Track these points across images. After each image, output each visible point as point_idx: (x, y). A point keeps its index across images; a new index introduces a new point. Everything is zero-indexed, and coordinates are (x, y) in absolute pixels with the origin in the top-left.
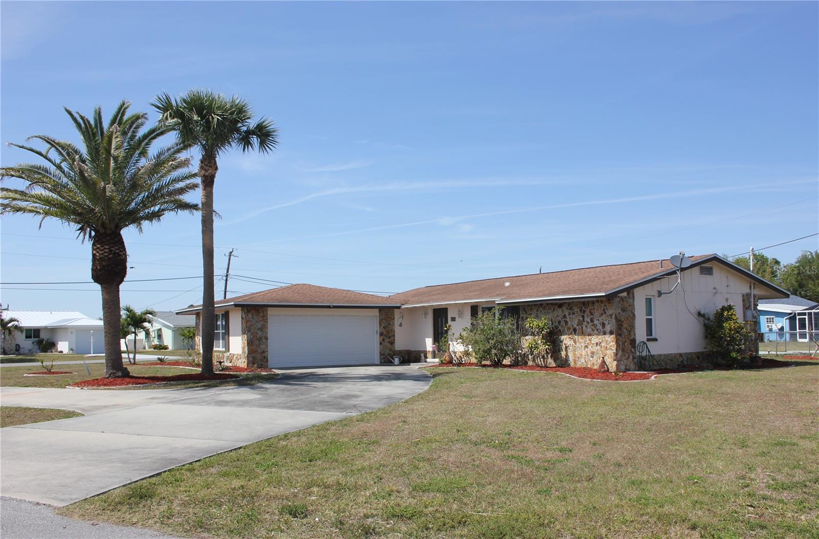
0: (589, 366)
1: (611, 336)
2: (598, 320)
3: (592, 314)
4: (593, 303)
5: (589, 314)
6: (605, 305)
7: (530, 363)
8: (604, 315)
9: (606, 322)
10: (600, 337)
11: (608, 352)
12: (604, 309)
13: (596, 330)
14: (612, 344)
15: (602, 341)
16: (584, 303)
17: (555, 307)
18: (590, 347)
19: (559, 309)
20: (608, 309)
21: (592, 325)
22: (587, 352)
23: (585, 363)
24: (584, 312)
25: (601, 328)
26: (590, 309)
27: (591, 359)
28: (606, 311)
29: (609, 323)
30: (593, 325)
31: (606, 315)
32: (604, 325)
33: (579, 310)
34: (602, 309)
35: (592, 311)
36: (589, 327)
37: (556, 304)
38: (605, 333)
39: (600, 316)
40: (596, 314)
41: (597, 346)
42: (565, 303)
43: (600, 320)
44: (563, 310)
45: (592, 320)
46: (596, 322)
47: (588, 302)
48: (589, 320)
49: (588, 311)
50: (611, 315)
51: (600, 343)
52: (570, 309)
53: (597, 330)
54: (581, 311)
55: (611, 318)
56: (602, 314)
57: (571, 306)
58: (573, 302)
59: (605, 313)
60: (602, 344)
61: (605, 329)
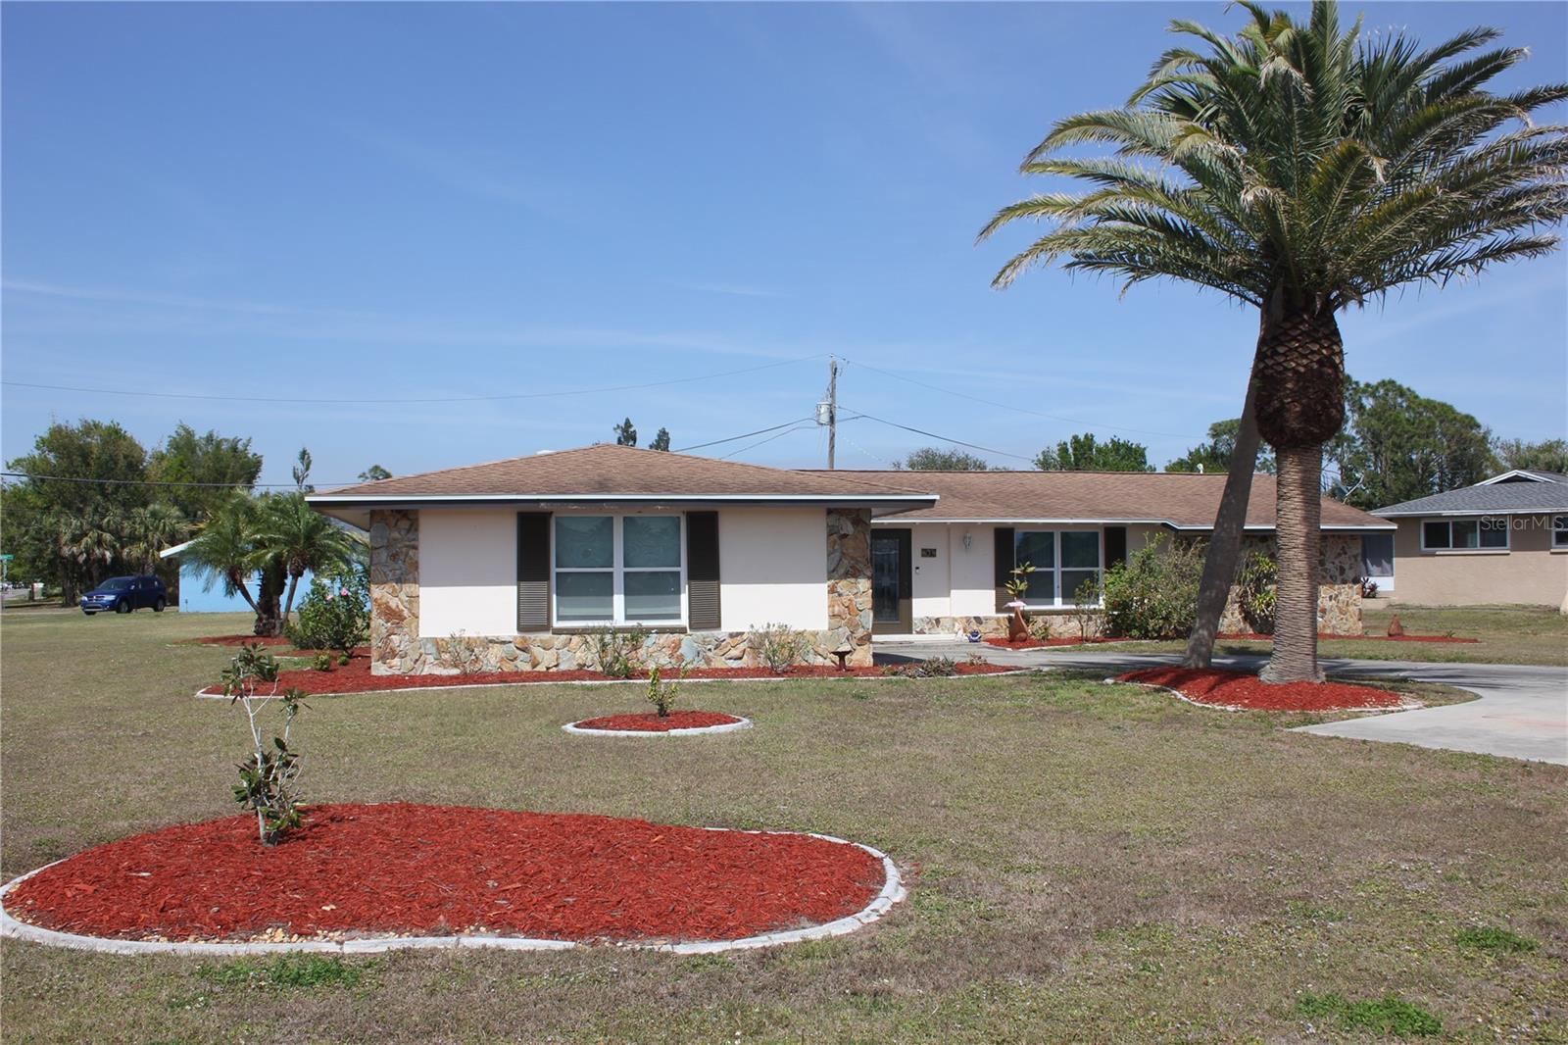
1: (1355, 587)
2: (1333, 563)
3: (1322, 554)
6: (1346, 542)
8: (1343, 556)
9: (1346, 567)
10: (1336, 587)
11: (1351, 608)
12: (1343, 547)
13: (1328, 578)
14: (1355, 597)
15: (1340, 593)
17: (1254, 540)
19: (1260, 545)
20: (1349, 548)
21: (1322, 570)
25: (1337, 573)
27: (1320, 620)
28: (1347, 550)
29: (1351, 568)
30: (1325, 570)
31: (1348, 556)
32: (1342, 570)
34: (1341, 546)
37: (1254, 537)
38: (1344, 582)
39: (1336, 558)
41: (1330, 600)
43: (1337, 562)
44: (1268, 546)
46: (1329, 566)
50: (1355, 557)
51: (1337, 596)
53: (1331, 577)
55: (1356, 560)
56: (1340, 555)
59: (1346, 553)
60: (1340, 598)
61: (1344, 576)
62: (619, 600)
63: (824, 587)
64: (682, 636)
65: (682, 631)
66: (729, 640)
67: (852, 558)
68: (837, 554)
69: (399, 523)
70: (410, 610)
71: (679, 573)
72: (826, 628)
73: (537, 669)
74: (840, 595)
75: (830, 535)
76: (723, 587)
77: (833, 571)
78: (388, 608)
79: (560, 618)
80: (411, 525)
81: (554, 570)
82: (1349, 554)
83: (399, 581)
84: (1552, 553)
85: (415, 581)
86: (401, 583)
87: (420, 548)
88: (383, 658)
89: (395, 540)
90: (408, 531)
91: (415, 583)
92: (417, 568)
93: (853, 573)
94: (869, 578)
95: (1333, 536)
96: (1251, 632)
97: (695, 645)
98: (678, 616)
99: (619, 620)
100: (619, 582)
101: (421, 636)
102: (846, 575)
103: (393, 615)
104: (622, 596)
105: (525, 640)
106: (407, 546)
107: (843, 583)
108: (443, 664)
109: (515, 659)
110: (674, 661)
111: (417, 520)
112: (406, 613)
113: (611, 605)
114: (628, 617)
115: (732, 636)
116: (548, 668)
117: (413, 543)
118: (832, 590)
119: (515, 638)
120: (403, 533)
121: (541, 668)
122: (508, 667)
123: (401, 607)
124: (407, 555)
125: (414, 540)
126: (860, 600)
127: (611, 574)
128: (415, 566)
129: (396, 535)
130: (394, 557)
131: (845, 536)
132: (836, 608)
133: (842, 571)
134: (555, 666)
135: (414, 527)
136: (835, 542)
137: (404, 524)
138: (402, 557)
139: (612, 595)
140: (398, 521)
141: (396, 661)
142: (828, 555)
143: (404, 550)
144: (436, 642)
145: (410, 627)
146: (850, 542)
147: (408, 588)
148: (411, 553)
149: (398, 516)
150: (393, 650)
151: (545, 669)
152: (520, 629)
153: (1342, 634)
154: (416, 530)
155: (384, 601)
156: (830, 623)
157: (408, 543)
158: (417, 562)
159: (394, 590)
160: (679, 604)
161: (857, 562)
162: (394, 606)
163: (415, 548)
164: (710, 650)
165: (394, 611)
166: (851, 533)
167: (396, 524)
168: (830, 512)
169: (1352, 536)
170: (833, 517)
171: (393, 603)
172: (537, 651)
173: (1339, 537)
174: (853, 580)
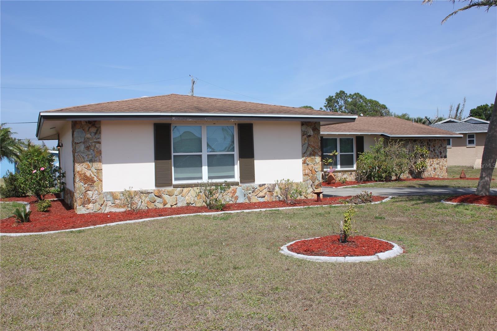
0: (432, 177)
1: (445, 159)
3: (434, 147)
4: (435, 140)
5: (433, 146)
6: (442, 142)
7: (394, 178)
8: (441, 147)
9: (442, 151)
10: (439, 159)
11: (444, 168)
13: (436, 156)
14: (445, 163)
15: (440, 162)
16: (430, 140)
17: (412, 141)
18: (433, 165)
19: (414, 143)
21: (434, 153)
22: (431, 168)
23: (430, 175)
24: (430, 145)
25: (439, 154)
26: (433, 144)
27: (434, 172)
28: (442, 145)
31: (442, 147)
32: (441, 153)
33: (427, 144)
34: (440, 144)
35: (434, 145)
36: (432, 154)
38: (441, 157)
39: (439, 148)
40: (437, 147)
41: (437, 165)
42: (418, 139)
43: (439, 150)
45: (434, 150)
46: (436, 151)
47: (432, 139)
48: (432, 150)
49: (432, 144)
51: (439, 163)
52: (422, 143)
53: (437, 156)
54: (428, 144)
56: (440, 147)
57: (422, 141)
58: (423, 139)
59: (442, 146)
60: (440, 164)
61: (442, 155)
62: (205, 169)
63: (300, 161)
64: (237, 186)
65: (237, 184)
66: (259, 188)
67: (313, 147)
68: (306, 145)
69: (90, 129)
70: (97, 177)
71: (233, 155)
72: (302, 181)
73: (166, 207)
74: (308, 165)
75: (303, 135)
76: (256, 161)
77: (305, 153)
78: (85, 176)
79: (176, 179)
80: (97, 130)
81: (173, 154)
82: (443, 146)
83: (91, 161)
84: (467, 147)
85: (100, 161)
86: (92, 162)
87: (102, 143)
88: (83, 204)
89: (88, 138)
90: (96, 134)
91: (100, 162)
92: (101, 154)
93: (313, 154)
94: (320, 156)
95: (438, 139)
96: (411, 178)
97: (243, 191)
98: (233, 177)
99: (205, 179)
100: (205, 159)
101: (104, 191)
102: (311, 155)
103: (89, 181)
104: (207, 167)
105: (159, 191)
106: (95, 142)
107: (309, 159)
108: (117, 206)
109: (155, 201)
110: (233, 200)
111: (100, 127)
112: (95, 179)
113: (201, 172)
114: (210, 178)
115: (260, 186)
116: (172, 206)
117: (98, 140)
118: (304, 162)
119: (154, 190)
120: (93, 134)
121: (168, 206)
122: (151, 206)
123: (93, 175)
124: (95, 146)
125: (99, 138)
126: (316, 167)
127: (201, 156)
128: (100, 152)
129: (88, 136)
130: (88, 148)
131: (310, 136)
132: (307, 171)
133: (308, 153)
134: (175, 205)
135: (98, 132)
136: (305, 139)
137: (93, 130)
138: (93, 148)
139: (202, 167)
140: (89, 128)
141: (91, 205)
142: (302, 146)
143: (93, 144)
144: (112, 194)
145: (98, 186)
146: (312, 139)
147: (96, 165)
148: (97, 145)
149: (90, 126)
150: (88, 200)
151: (170, 207)
152: (157, 185)
153: (441, 177)
154: (100, 133)
155: (83, 172)
156: (303, 178)
157: (95, 140)
158: (101, 151)
159: (89, 166)
160: (233, 170)
161: (315, 149)
162: (88, 175)
163: (100, 143)
164: (250, 193)
165: (88, 178)
166: (312, 135)
167: (89, 130)
168: (303, 124)
169: (444, 139)
170: (304, 127)
171: (88, 173)
172: (166, 197)
173: (440, 140)
174: (313, 157)
